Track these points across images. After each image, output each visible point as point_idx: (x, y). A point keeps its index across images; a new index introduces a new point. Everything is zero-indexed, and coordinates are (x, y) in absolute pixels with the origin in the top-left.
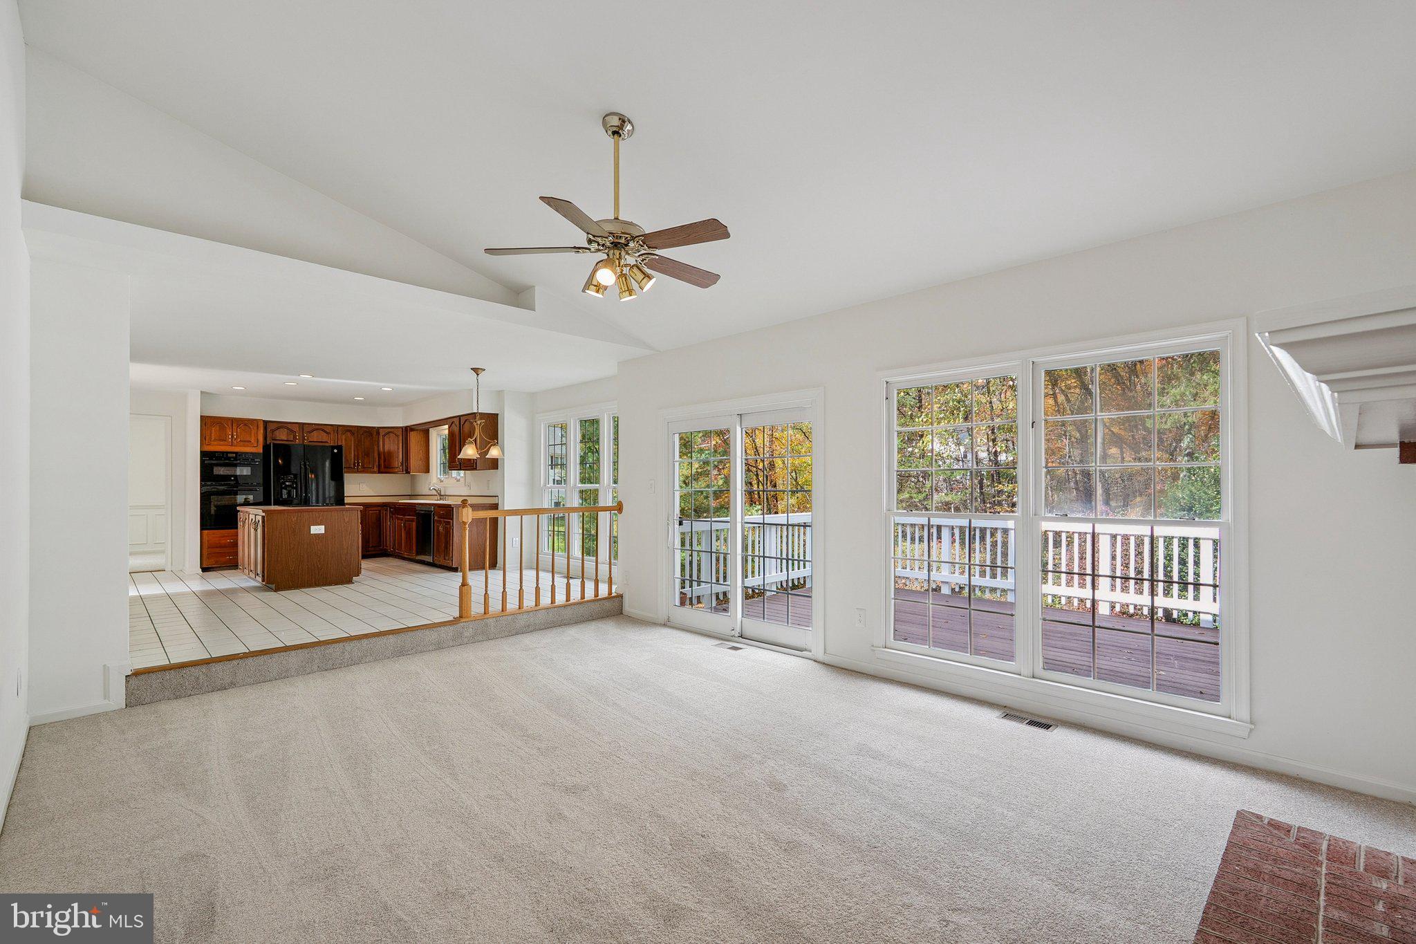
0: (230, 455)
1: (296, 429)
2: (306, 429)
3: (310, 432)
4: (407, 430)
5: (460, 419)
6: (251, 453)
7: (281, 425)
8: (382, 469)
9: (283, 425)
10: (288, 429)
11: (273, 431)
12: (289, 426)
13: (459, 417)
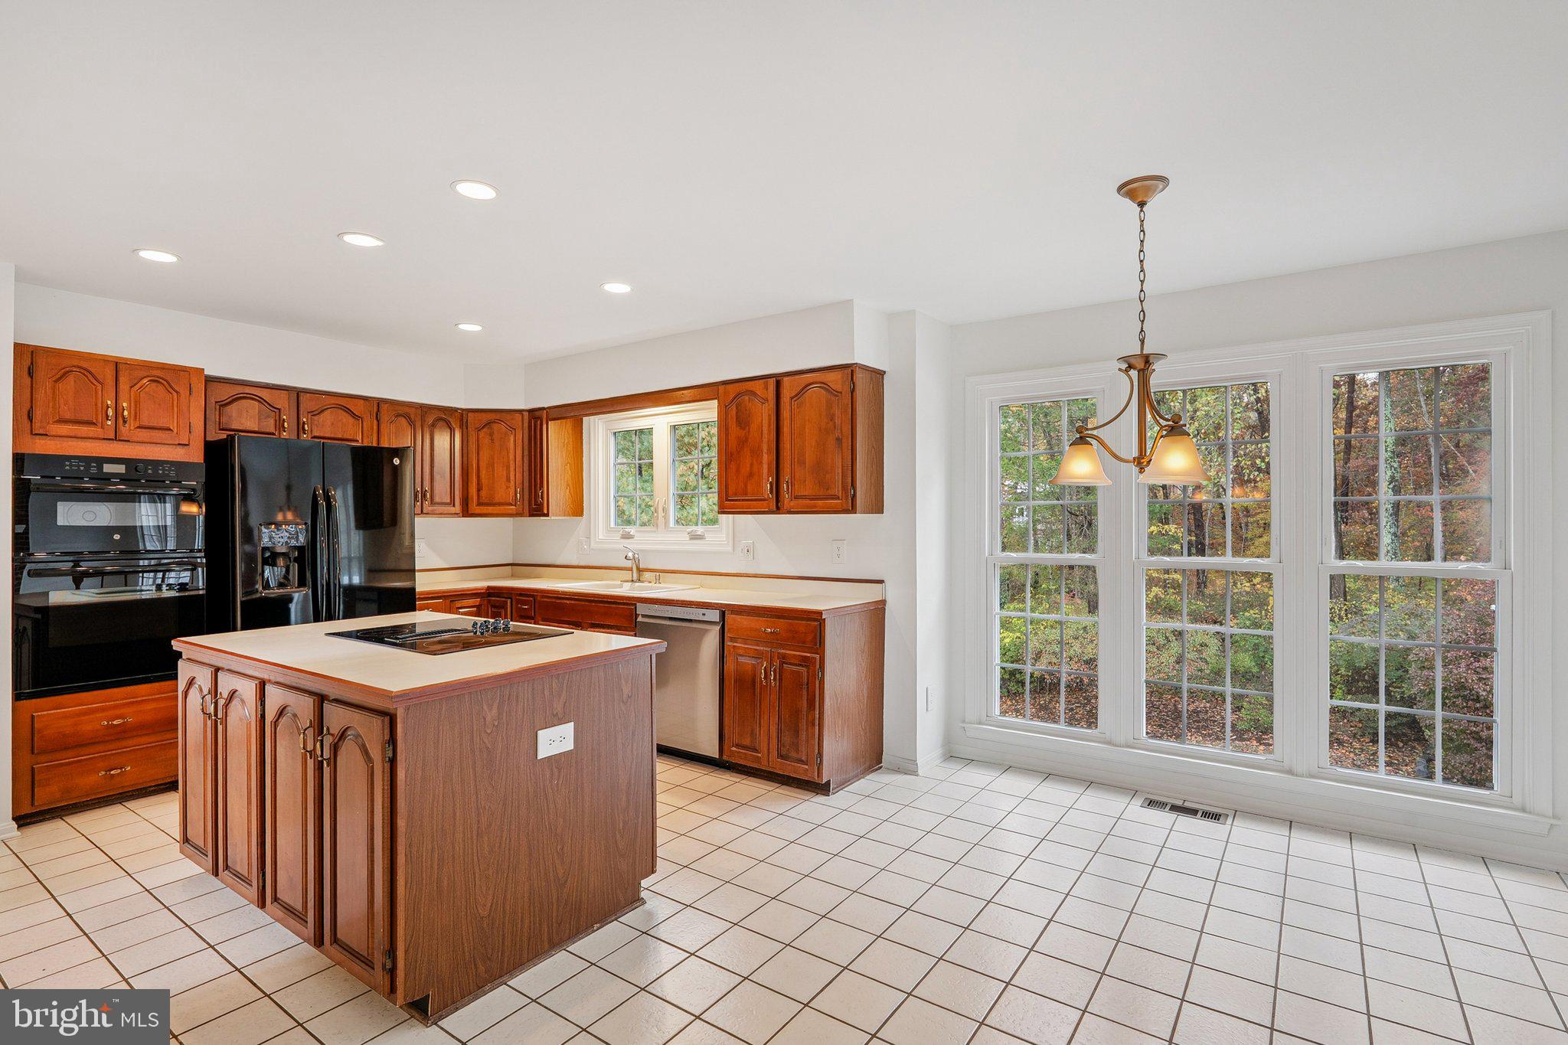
0: (108, 468)
1: (282, 401)
2: (306, 404)
3: (314, 414)
4: (537, 418)
5: (778, 384)
6: (172, 463)
7: (240, 389)
8: (474, 507)
9: (248, 390)
10: (261, 400)
11: (223, 405)
12: (265, 394)
13: (778, 379)
